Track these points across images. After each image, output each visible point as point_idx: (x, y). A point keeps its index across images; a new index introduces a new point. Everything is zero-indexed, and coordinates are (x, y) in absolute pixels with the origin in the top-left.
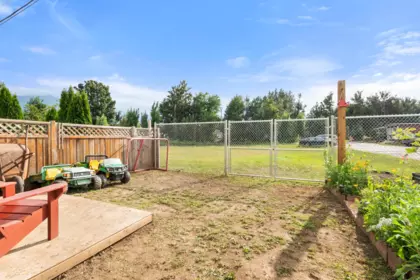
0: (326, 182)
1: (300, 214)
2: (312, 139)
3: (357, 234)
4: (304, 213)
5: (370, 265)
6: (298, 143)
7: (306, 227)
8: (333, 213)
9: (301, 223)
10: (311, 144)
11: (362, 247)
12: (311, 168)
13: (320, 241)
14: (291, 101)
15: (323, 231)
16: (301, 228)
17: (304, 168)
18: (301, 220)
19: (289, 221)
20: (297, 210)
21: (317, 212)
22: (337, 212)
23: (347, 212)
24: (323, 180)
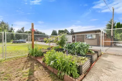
0: (29, 54)
1: (25, 70)
2: (18, 41)
3: (44, 68)
4: (26, 69)
5: (51, 76)
6: (12, 42)
7: (29, 75)
8: (35, 65)
9: (26, 74)
10: (17, 42)
11: (47, 71)
12: (20, 51)
13: (36, 77)
14: (8, 26)
15: (35, 73)
16: (28, 76)
17: (18, 51)
18: (26, 73)
19: (21, 76)
20: (23, 69)
21: (30, 66)
22: (36, 64)
23: (39, 62)
24: (27, 54)
